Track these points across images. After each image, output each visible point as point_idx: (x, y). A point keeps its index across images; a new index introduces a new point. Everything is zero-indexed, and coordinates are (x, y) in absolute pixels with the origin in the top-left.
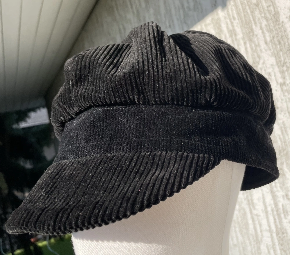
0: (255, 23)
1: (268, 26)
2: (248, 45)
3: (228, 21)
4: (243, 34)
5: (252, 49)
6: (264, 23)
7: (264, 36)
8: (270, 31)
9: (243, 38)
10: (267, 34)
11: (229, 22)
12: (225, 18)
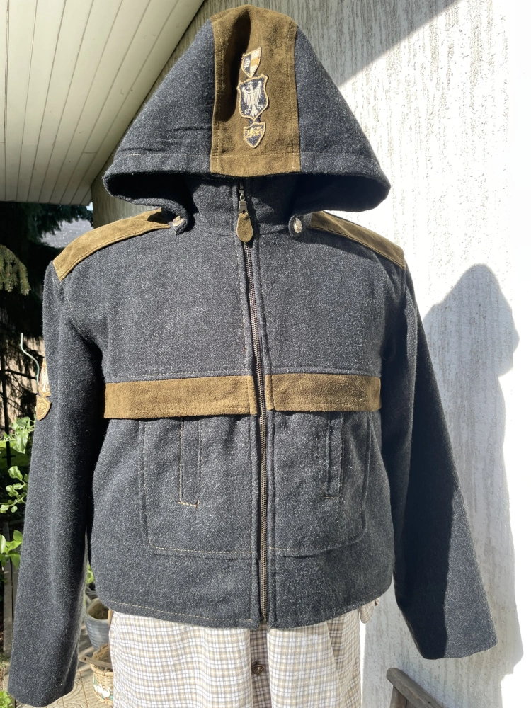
0: (376, 20)
1: (386, 21)
2: (365, 48)
3: (351, 19)
4: (363, 34)
5: (368, 52)
6: (383, 18)
7: (381, 35)
8: (387, 27)
9: (362, 41)
10: (384, 31)
11: (352, 22)
12: (349, 16)
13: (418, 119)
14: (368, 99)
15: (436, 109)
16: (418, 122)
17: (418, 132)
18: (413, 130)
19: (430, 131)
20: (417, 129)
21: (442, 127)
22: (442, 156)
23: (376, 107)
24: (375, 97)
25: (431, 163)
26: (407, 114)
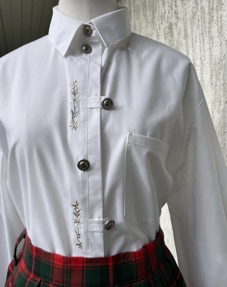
13: (203, 14)
14: (171, 7)
15: (215, 5)
16: (203, 16)
17: (203, 22)
18: (200, 22)
19: (211, 20)
20: (203, 20)
21: (220, 16)
22: (220, 35)
23: (176, 11)
24: (176, 5)
25: (213, 40)
26: (196, 12)
